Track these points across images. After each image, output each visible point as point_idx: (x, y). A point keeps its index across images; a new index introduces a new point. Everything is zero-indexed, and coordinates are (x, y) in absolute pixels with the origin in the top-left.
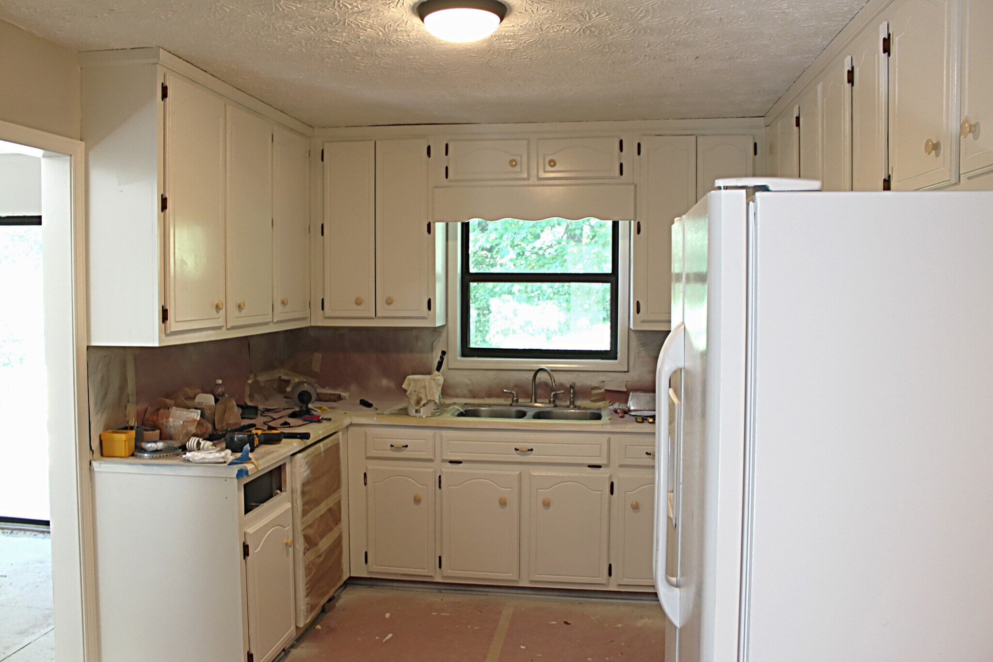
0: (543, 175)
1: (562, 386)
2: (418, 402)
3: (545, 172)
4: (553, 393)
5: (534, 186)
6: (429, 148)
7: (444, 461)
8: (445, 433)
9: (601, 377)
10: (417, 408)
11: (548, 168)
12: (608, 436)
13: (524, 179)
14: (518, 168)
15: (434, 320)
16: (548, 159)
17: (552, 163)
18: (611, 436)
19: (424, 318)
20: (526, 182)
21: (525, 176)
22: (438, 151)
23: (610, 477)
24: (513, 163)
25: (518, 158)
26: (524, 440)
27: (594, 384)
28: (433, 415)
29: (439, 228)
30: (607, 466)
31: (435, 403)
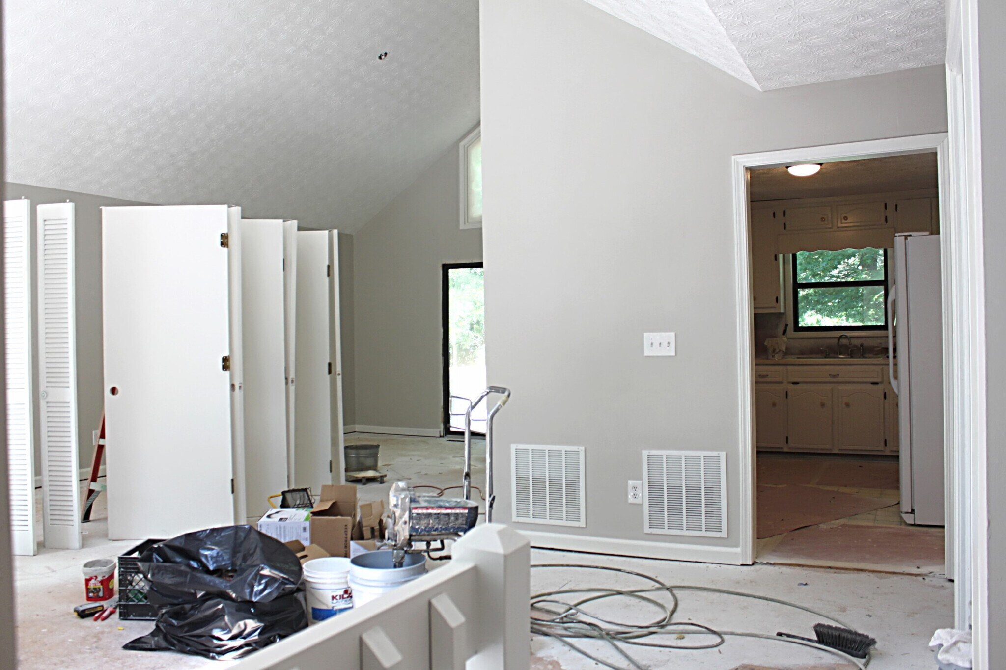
0: (840, 225)
1: (855, 346)
2: (774, 351)
3: (842, 223)
4: (850, 350)
5: (835, 231)
6: (774, 213)
7: (789, 383)
8: (789, 367)
9: (879, 341)
10: (773, 355)
11: (844, 221)
12: (881, 367)
13: (830, 228)
14: (826, 222)
15: (779, 308)
16: (843, 216)
17: (846, 218)
18: (883, 366)
19: (774, 307)
20: (831, 230)
21: (830, 226)
22: (779, 215)
23: (884, 389)
24: (823, 220)
25: (825, 217)
26: (834, 370)
27: (876, 345)
28: (782, 358)
29: (781, 256)
30: (882, 383)
31: (783, 352)
